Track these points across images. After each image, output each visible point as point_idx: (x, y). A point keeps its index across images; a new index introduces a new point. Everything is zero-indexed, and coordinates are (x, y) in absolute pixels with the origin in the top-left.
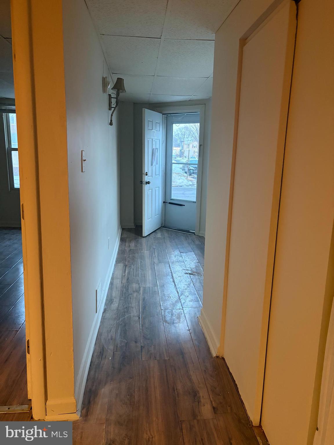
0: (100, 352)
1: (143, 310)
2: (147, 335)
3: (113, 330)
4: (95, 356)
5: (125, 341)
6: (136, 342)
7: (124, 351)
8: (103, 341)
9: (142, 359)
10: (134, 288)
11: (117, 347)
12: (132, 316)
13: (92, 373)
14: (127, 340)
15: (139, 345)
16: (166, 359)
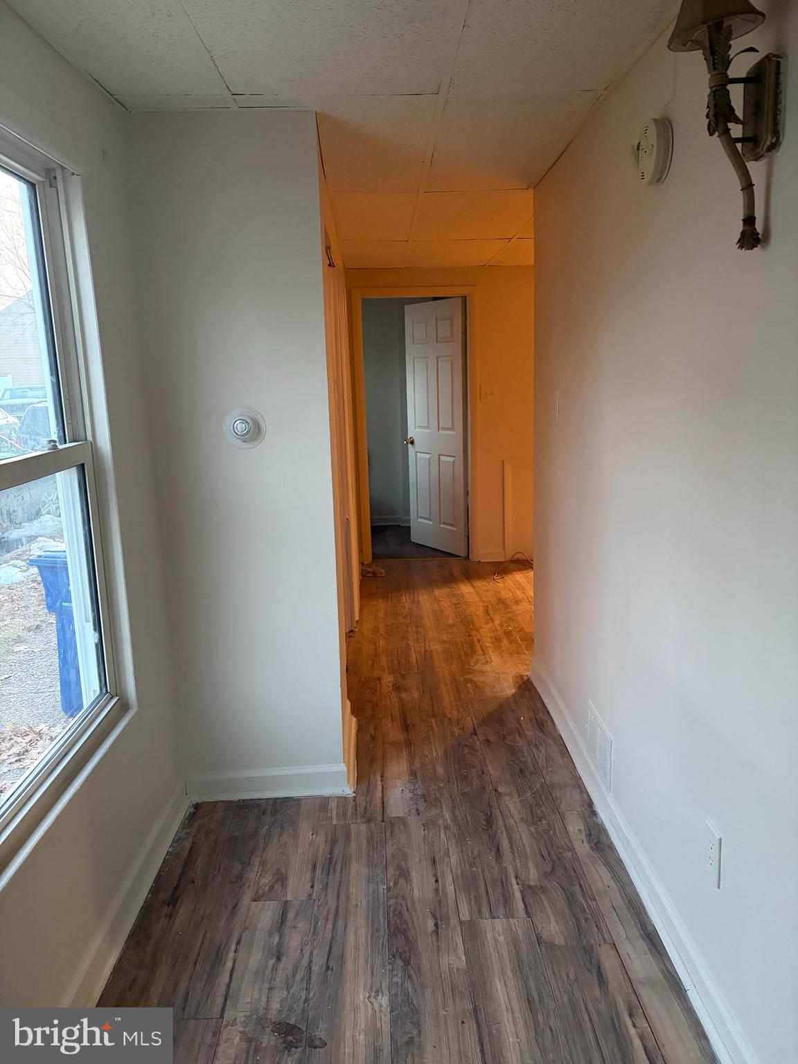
0: (543, 726)
1: (491, 812)
2: (470, 753)
3: (542, 762)
4: (549, 723)
5: (508, 743)
6: (488, 741)
7: (504, 728)
8: (550, 742)
9: (472, 719)
10: (552, 918)
11: (520, 734)
12: (515, 796)
13: (539, 705)
14: (507, 744)
15: (482, 738)
16: (434, 719)
